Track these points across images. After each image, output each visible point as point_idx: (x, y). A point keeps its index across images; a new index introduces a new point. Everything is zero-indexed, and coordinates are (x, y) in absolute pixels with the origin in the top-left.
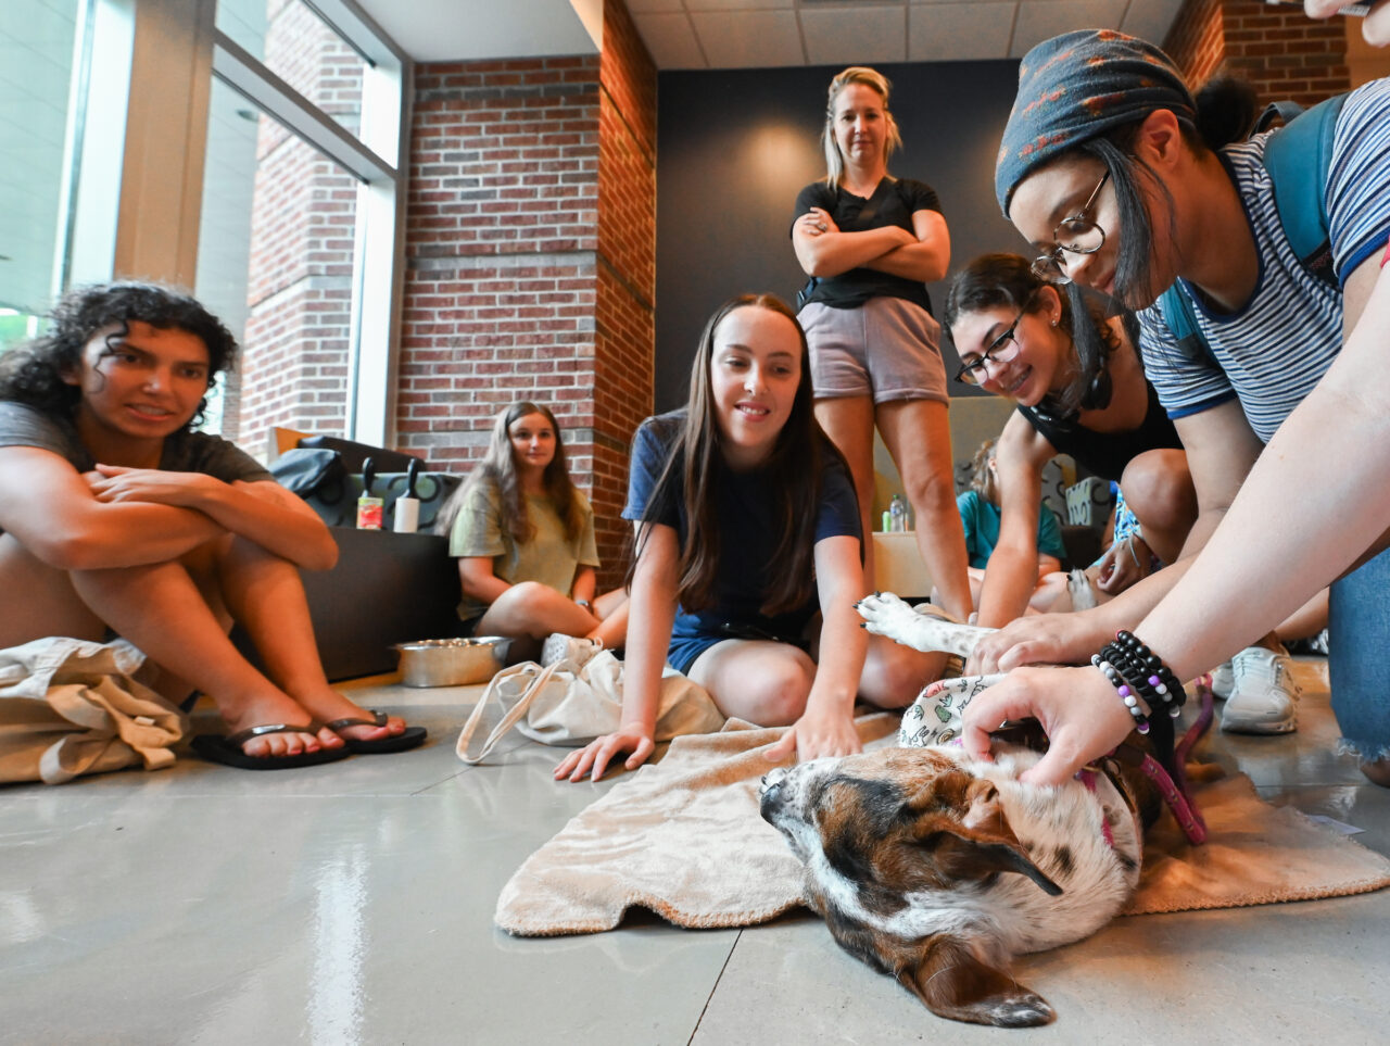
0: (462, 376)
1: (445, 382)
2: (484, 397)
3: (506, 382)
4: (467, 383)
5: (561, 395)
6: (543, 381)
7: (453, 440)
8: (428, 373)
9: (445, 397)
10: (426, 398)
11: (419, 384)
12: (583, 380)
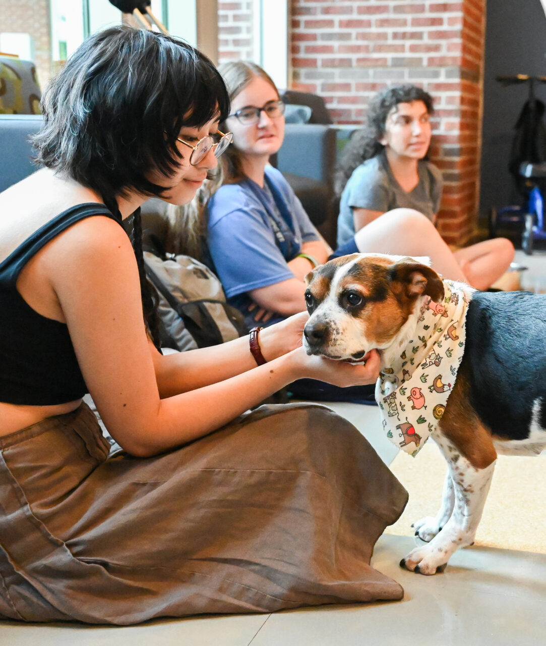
0: (345, 17)
1: (330, 23)
2: (364, 36)
3: (384, 23)
4: (349, 24)
5: (432, 35)
6: (416, 22)
7: (337, 76)
8: (315, 14)
9: (330, 37)
10: (314, 37)
11: (308, 24)
12: (452, 21)
